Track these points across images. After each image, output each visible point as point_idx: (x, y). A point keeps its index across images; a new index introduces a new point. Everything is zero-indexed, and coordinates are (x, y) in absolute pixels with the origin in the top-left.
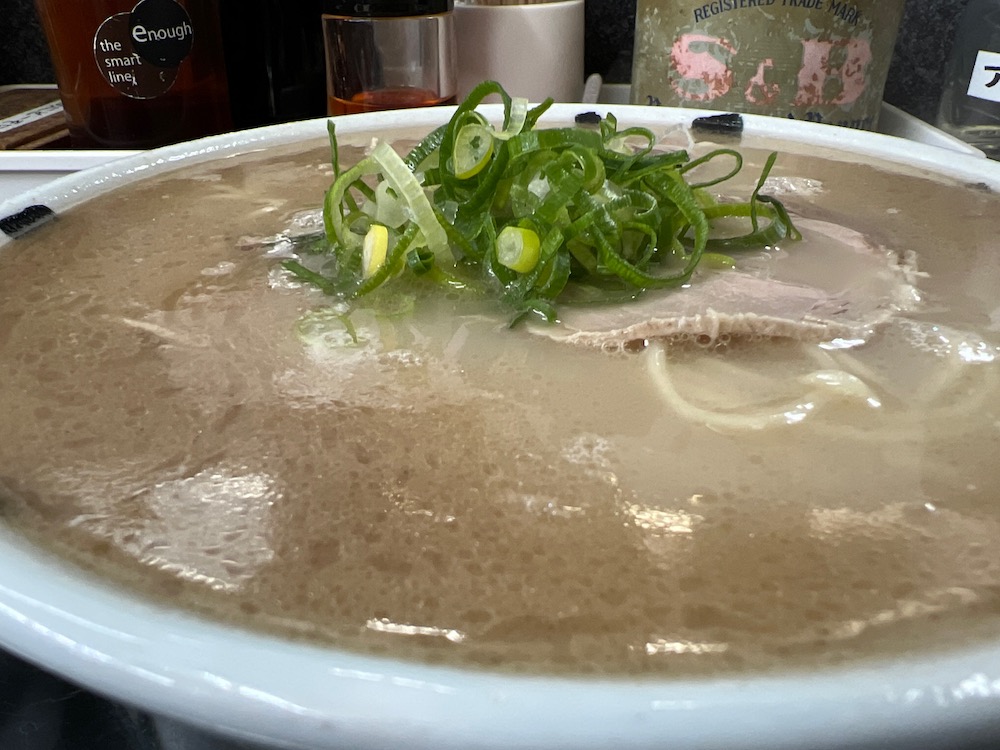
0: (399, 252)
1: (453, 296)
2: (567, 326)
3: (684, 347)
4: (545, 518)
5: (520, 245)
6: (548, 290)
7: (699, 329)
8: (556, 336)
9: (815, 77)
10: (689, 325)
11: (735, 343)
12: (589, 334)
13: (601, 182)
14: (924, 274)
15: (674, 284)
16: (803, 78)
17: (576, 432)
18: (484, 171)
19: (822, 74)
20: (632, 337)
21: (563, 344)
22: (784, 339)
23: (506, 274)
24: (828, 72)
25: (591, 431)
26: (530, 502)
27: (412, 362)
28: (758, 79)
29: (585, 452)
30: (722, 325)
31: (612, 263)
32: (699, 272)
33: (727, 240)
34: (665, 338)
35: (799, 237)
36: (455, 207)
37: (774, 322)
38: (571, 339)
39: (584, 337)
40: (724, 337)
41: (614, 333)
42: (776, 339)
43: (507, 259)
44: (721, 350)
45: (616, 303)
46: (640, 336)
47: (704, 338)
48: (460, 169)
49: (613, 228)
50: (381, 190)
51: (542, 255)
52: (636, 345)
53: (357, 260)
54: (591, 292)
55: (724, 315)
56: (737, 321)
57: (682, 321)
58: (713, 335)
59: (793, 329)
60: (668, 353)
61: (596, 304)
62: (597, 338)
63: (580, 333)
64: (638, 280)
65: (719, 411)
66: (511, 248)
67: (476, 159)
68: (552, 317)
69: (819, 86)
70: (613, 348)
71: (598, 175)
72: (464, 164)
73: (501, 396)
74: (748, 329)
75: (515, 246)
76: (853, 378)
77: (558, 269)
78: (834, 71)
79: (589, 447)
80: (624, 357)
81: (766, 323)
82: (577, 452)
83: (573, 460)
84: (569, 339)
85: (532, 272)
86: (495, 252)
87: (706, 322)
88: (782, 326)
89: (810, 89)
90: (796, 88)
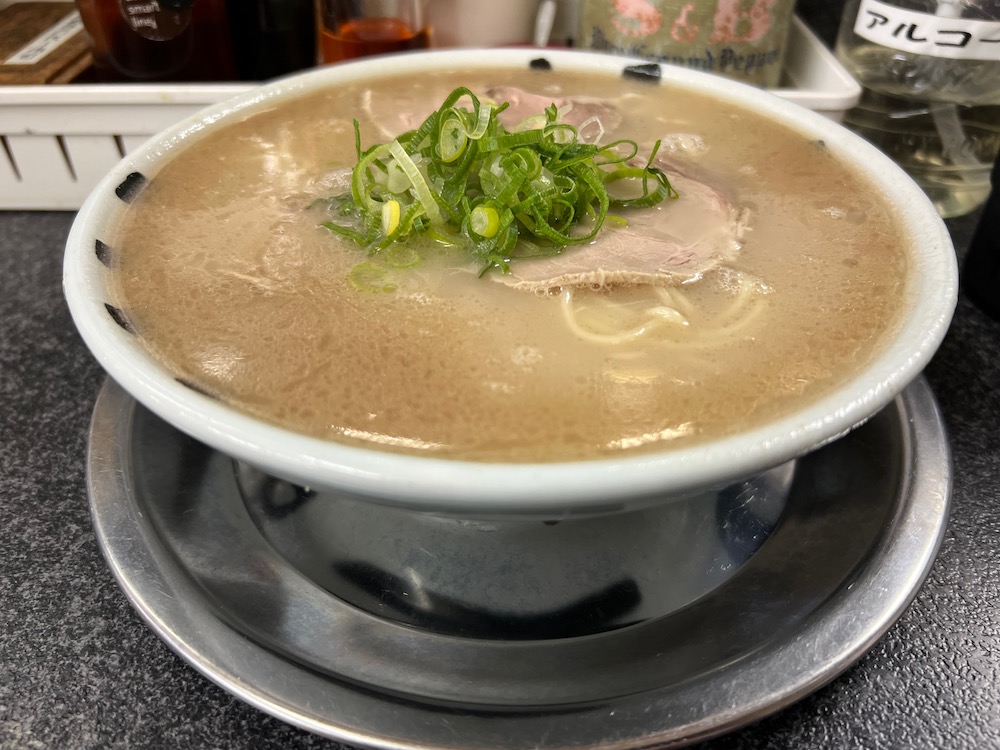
0: (408, 219)
1: (442, 251)
2: (516, 276)
3: (584, 291)
4: (501, 394)
5: (486, 220)
6: (504, 250)
7: (592, 280)
8: (509, 283)
9: (728, 20)
10: (587, 278)
11: (615, 289)
12: (528, 283)
13: (539, 172)
14: (750, 229)
15: (585, 241)
16: (719, 20)
17: (518, 345)
18: (462, 157)
19: (734, 17)
20: (553, 286)
21: (511, 289)
22: (644, 285)
23: (478, 239)
24: (740, 15)
25: (526, 344)
26: (494, 386)
27: (425, 302)
28: (682, 21)
29: (523, 358)
30: (607, 278)
31: (544, 229)
32: (604, 230)
33: (626, 201)
34: (573, 286)
35: (677, 196)
36: (441, 181)
37: (638, 275)
38: (518, 285)
39: (525, 285)
40: (608, 285)
41: (543, 282)
42: (639, 285)
43: (477, 229)
44: (606, 293)
45: (546, 256)
46: (558, 285)
47: (596, 286)
48: (445, 155)
49: (545, 206)
50: (391, 166)
51: (500, 227)
52: (555, 290)
53: (378, 222)
54: (531, 247)
55: (607, 272)
56: (615, 275)
57: (583, 275)
58: (601, 284)
59: (650, 279)
60: (574, 295)
61: (535, 258)
62: (533, 285)
63: (523, 282)
64: (561, 240)
65: (597, 333)
66: (480, 221)
67: (456, 147)
68: (507, 268)
69: (732, 27)
70: (541, 292)
71: (536, 168)
72: (448, 151)
73: (478, 324)
74: (623, 280)
75: (484, 219)
76: (676, 313)
77: (510, 236)
78: (745, 14)
79: (525, 353)
80: (548, 299)
81: (633, 276)
82: (519, 357)
83: (517, 361)
84: (516, 285)
85: (494, 237)
86: (469, 224)
87: (598, 276)
88: (643, 277)
89: (725, 29)
90: (712, 29)
